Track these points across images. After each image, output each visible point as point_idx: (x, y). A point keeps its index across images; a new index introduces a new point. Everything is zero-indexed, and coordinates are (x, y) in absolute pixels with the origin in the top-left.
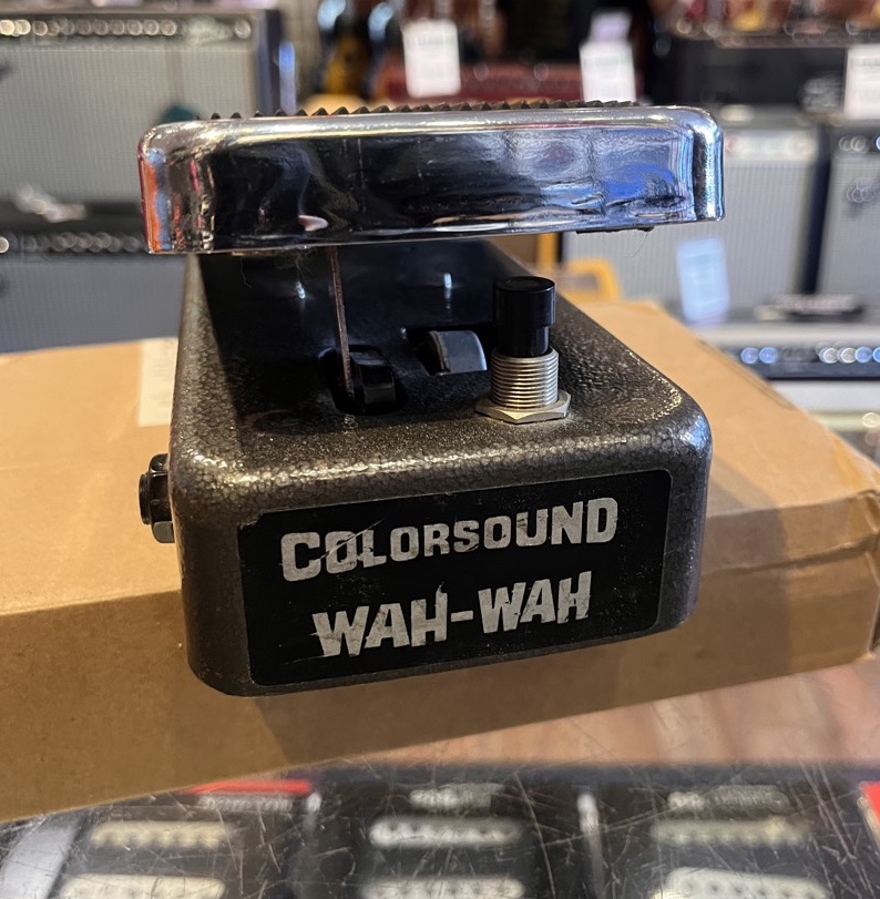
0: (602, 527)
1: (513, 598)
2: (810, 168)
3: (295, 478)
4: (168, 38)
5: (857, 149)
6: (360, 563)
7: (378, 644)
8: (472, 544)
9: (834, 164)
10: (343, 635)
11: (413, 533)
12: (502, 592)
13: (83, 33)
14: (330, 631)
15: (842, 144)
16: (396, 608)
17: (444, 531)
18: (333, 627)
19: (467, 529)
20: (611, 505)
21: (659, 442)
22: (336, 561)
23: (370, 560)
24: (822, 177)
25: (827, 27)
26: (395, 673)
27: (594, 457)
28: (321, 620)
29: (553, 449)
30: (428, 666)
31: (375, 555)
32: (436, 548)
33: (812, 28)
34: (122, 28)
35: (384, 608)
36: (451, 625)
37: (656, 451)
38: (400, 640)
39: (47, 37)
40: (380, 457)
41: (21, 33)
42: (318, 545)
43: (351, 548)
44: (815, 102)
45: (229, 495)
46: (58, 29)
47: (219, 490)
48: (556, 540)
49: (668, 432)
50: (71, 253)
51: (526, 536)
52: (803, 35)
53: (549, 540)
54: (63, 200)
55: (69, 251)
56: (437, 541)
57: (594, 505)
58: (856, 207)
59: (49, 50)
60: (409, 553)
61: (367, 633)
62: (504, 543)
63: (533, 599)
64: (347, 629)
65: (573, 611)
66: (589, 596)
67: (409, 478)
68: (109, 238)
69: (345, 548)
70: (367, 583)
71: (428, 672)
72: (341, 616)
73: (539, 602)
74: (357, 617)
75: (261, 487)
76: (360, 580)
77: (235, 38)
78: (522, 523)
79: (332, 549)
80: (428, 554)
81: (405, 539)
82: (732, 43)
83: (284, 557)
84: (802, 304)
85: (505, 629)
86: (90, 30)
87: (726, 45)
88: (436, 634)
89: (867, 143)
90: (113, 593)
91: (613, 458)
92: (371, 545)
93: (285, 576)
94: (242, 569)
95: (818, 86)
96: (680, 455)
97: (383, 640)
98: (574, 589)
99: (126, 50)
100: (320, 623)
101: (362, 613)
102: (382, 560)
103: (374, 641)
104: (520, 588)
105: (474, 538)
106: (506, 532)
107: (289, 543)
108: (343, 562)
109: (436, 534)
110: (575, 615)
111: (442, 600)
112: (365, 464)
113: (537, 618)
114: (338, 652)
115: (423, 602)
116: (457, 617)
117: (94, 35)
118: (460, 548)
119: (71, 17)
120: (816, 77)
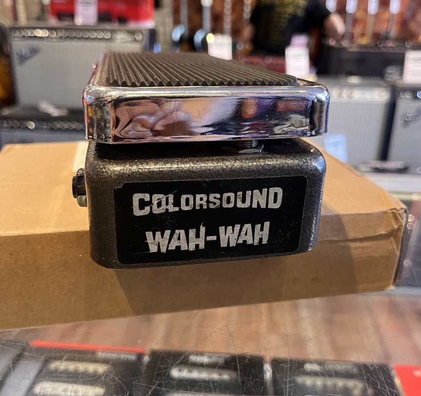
0: (275, 201)
1: (234, 232)
2: (386, 104)
3: (140, 169)
4: (107, 39)
5: (408, 97)
6: (167, 210)
7: (174, 248)
8: (217, 205)
9: (397, 103)
10: (159, 243)
11: (191, 197)
12: (230, 228)
13: (70, 36)
14: (153, 241)
15: (402, 94)
16: (182, 232)
17: (205, 199)
18: (154, 239)
19: (215, 198)
20: (280, 191)
21: (302, 163)
22: (156, 208)
23: (172, 209)
24: (391, 109)
25: (397, 44)
26: (182, 262)
27: (273, 168)
28: (149, 235)
29: (255, 164)
30: (196, 260)
31: (174, 206)
32: (201, 205)
33: (390, 44)
34: (88, 35)
35: (177, 231)
36: (206, 242)
37: (301, 167)
38: (184, 247)
39: (55, 38)
40: (177, 162)
41: (44, 36)
42: (149, 200)
43: (164, 203)
44: (390, 76)
45: (111, 174)
46: (60, 34)
47: (107, 172)
48: (255, 206)
49: (306, 159)
50: (60, 130)
51: (241, 203)
52: (386, 47)
53: (251, 206)
54: (58, 107)
55: (60, 129)
56: (201, 202)
57: (272, 190)
58: (406, 123)
59: (56, 43)
60: (189, 207)
61: (169, 243)
62: (231, 205)
63: (243, 233)
64: (161, 240)
65: (261, 239)
66: (268, 233)
67: (190, 172)
68: (77, 123)
69: (161, 202)
70: (170, 219)
71: (196, 263)
72: (158, 234)
73: (246, 234)
74: (165, 235)
75: (125, 171)
76: (167, 218)
77: (135, 40)
78: (240, 196)
79: (155, 202)
80: (198, 208)
81: (187, 200)
82: (354, 49)
83: (134, 204)
84: (380, 165)
85: (230, 246)
86: (73, 35)
87: (351, 50)
88: (200, 246)
89: (413, 95)
91: (281, 169)
92: (172, 201)
93: (134, 213)
94: (115, 209)
95: (392, 70)
96: (311, 170)
97: (176, 246)
98: (262, 229)
99: (89, 44)
100: (149, 236)
101: (168, 233)
102: (177, 209)
103: (172, 247)
104: (238, 227)
105: (218, 202)
106: (232, 200)
107: (136, 198)
108: (160, 208)
109: (201, 199)
110: (262, 242)
111: (203, 230)
112: (171, 164)
113: (245, 241)
114: (156, 251)
115: (194, 230)
116: (210, 238)
117: (75, 37)
118: (212, 206)
119: (66, 29)
120: (391, 66)
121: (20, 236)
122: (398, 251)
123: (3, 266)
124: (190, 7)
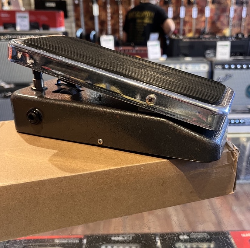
5: (220, 68)
9: (214, 72)
15: (216, 66)
25: (210, 36)
33: (207, 36)
39: (3, 39)
44: (208, 55)
46: (6, 37)
52: (205, 38)
54: (9, 83)
59: (4, 42)
89: (222, 67)
90: (45, 178)
119: (9, 34)
120: (208, 50)
121: (26, 183)
122: (235, 172)
123: (17, 201)
124: (85, 16)
